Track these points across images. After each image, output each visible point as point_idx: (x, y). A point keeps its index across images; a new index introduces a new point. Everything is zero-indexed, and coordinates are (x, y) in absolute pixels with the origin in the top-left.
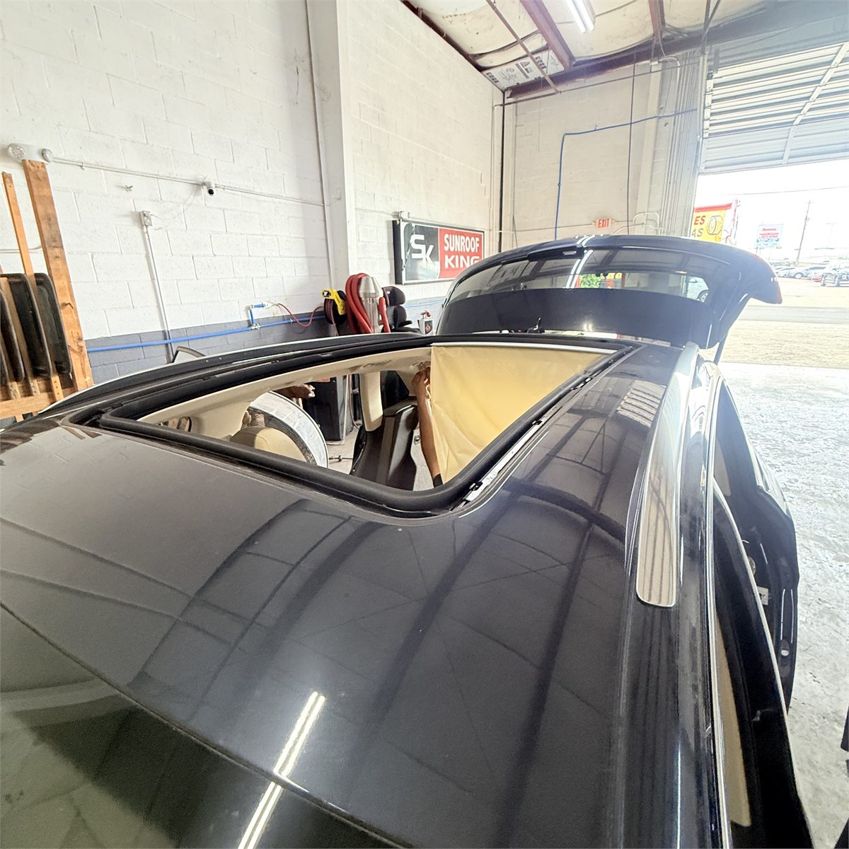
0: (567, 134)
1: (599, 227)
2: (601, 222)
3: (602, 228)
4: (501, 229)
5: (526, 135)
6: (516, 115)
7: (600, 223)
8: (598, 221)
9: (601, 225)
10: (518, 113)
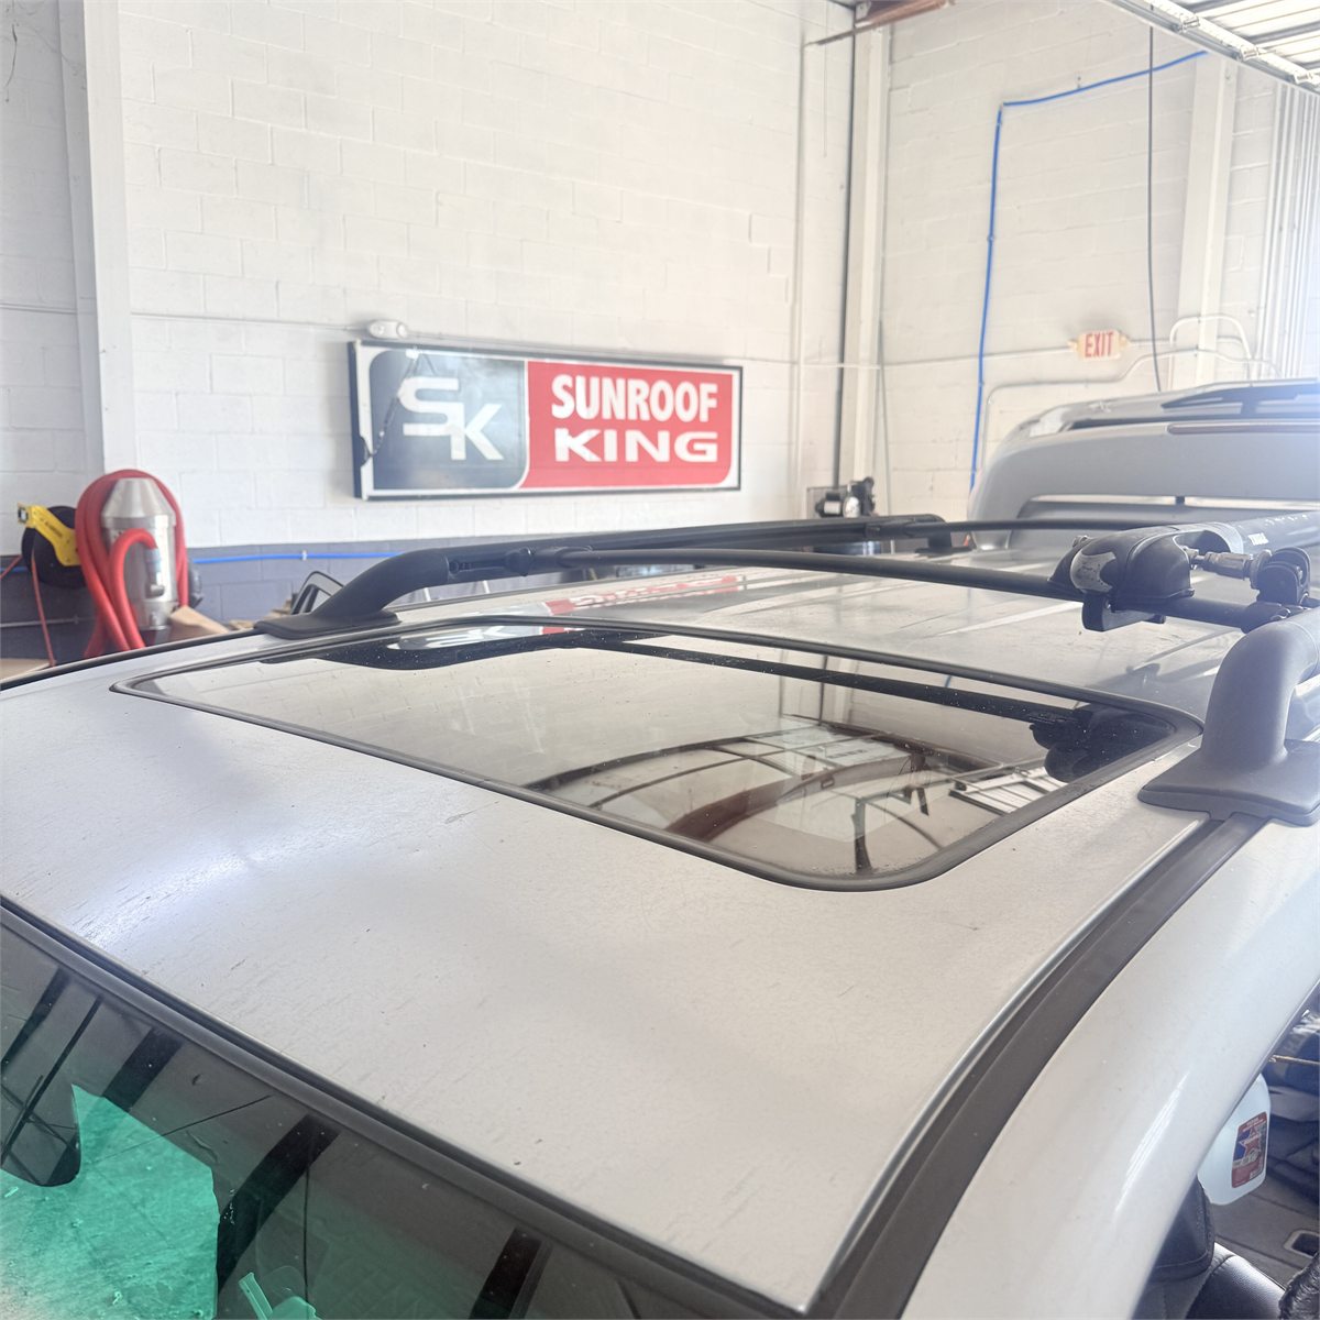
0: (1006, 104)
1: (1088, 355)
2: (1092, 340)
3: (1092, 359)
4: (842, 360)
5: (913, 112)
6: (891, 61)
7: (1088, 345)
8: (1082, 338)
9: (1092, 350)
10: (896, 58)
